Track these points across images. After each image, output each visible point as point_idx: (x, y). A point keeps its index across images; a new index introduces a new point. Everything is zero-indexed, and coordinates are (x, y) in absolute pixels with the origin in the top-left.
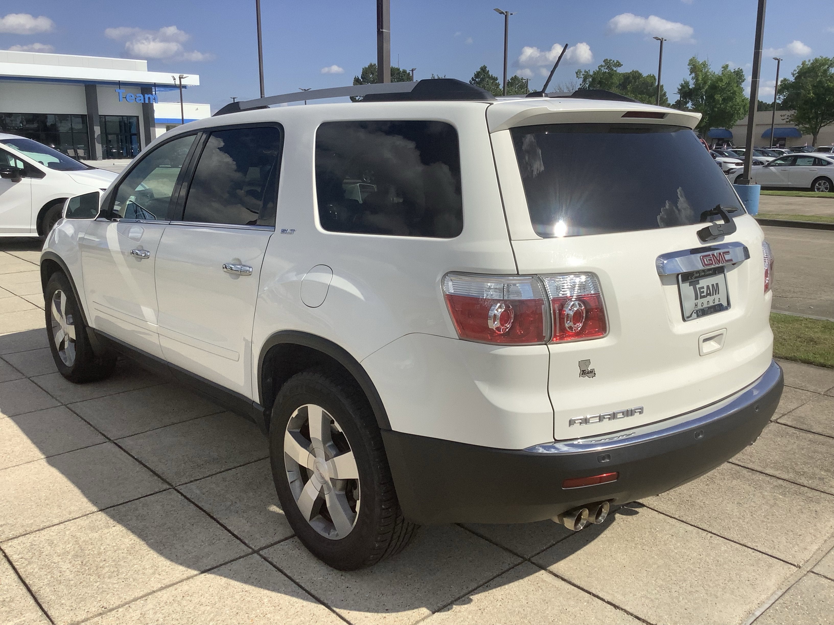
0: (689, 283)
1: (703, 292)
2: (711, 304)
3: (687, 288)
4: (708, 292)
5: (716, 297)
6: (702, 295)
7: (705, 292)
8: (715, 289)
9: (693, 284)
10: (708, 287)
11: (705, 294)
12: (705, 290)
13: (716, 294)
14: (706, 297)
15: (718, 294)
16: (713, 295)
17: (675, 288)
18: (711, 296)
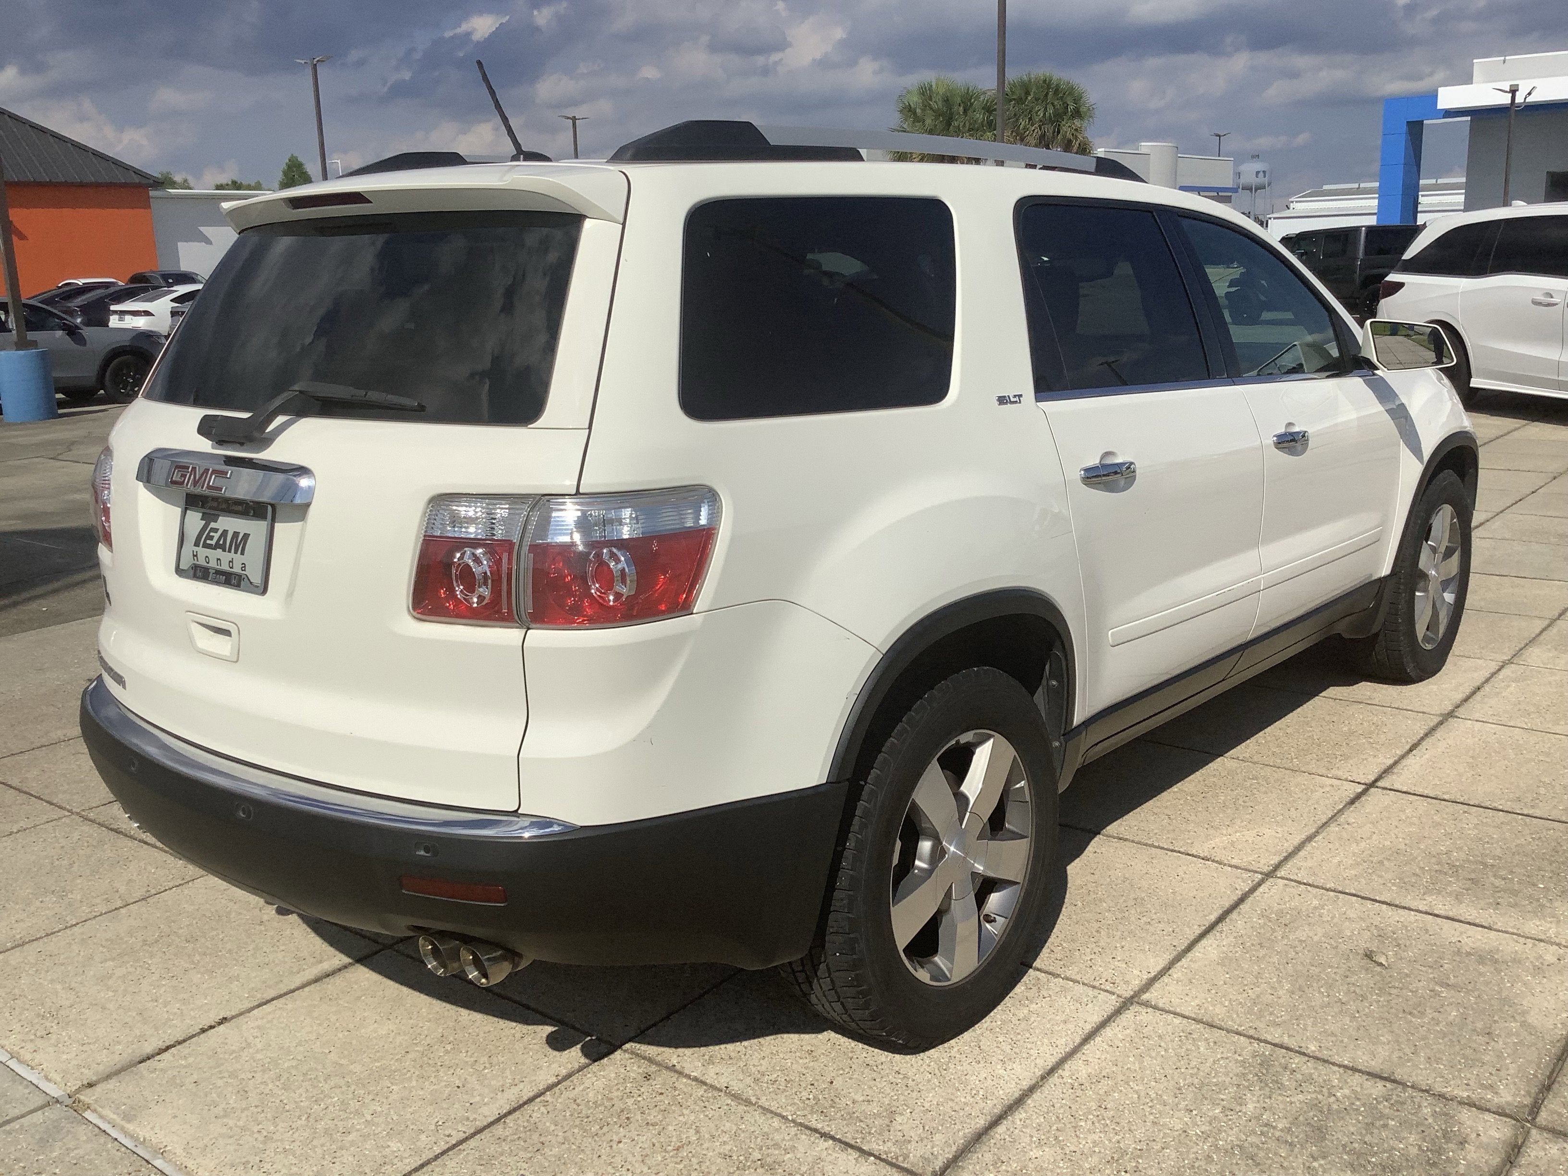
0: (201, 514)
1: (212, 538)
2: (225, 567)
3: (195, 520)
4: (221, 542)
5: (238, 559)
6: (208, 542)
7: (215, 539)
8: (239, 543)
9: (208, 518)
10: (225, 532)
11: (213, 542)
12: (216, 536)
13: (236, 552)
14: (215, 549)
15: (242, 553)
16: (230, 551)
17: (178, 511)
18: (224, 550)
